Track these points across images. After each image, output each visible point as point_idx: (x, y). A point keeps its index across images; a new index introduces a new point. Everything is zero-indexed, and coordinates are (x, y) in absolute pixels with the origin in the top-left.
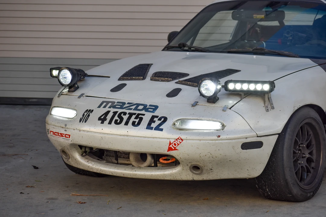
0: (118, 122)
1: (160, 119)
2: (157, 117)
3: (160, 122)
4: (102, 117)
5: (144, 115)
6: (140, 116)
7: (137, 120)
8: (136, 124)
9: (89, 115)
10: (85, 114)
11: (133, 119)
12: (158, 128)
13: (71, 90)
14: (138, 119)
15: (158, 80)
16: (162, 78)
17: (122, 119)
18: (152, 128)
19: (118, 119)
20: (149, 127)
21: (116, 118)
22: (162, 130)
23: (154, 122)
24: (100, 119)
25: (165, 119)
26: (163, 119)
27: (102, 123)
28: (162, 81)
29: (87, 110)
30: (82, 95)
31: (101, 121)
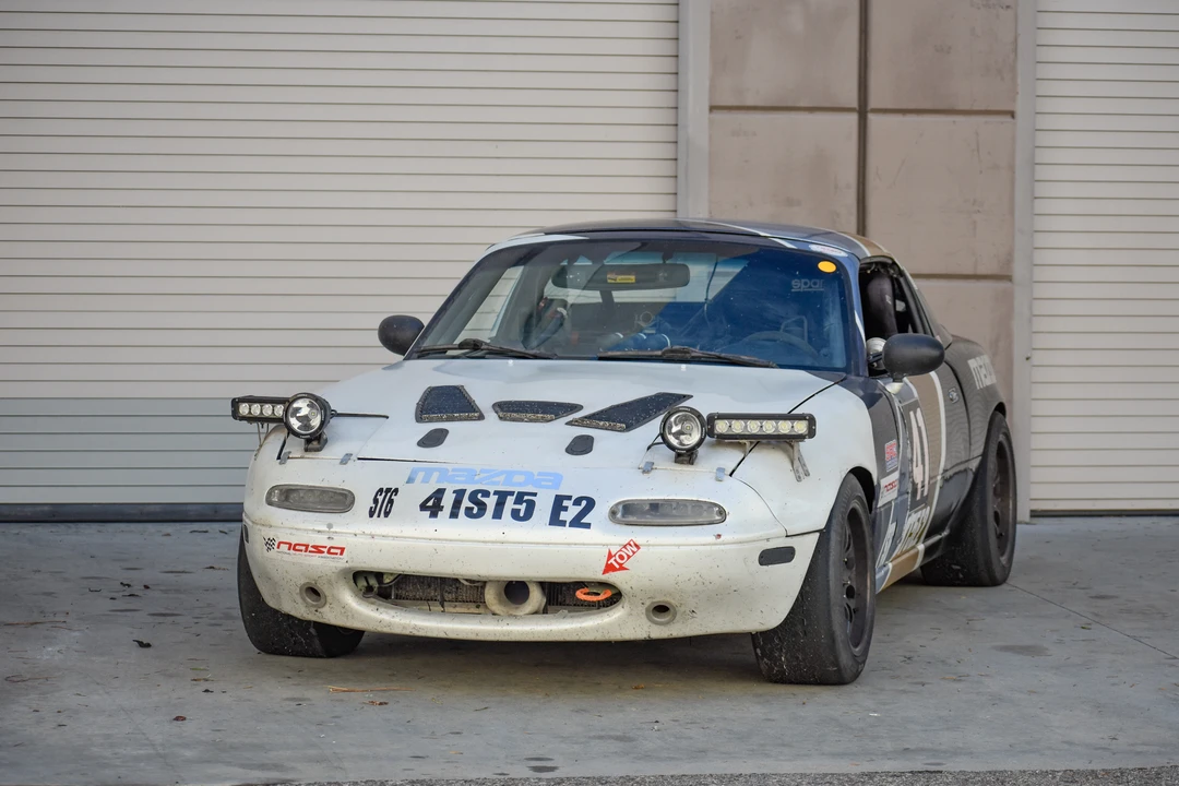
0: (475, 511)
1: (577, 502)
2: (569, 498)
3: (579, 509)
4: (430, 504)
5: (535, 494)
6: (526, 498)
7: (523, 507)
8: (522, 514)
9: (391, 502)
10: (380, 498)
11: (510, 503)
12: (577, 522)
14: (525, 504)
15: (522, 420)
16: (528, 415)
17: (482, 507)
18: (563, 523)
19: (471, 505)
20: (555, 520)
21: (466, 503)
22: (588, 526)
23: (566, 509)
24: (423, 507)
25: (591, 503)
26: (584, 503)
27: (434, 515)
28: (531, 421)
29: (381, 490)
30: (348, 456)
31: (429, 513)
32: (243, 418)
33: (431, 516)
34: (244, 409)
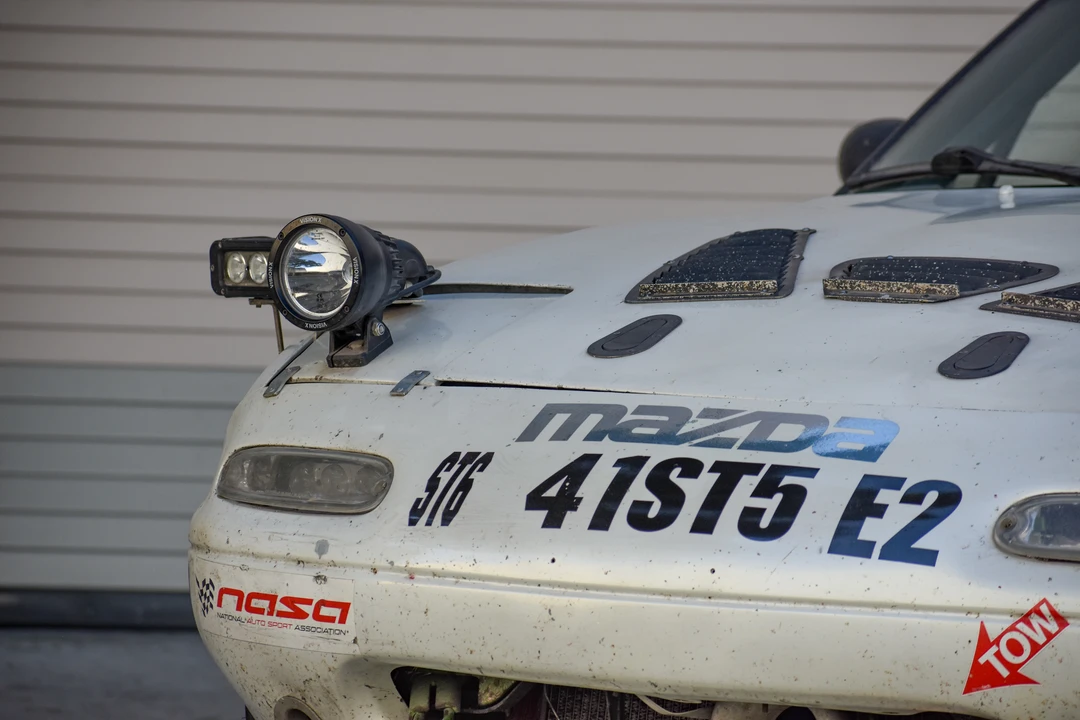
0: (653, 513)
1: (913, 497)
2: (895, 483)
3: (915, 511)
4: (553, 492)
5: (811, 472)
6: (787, 480)
7: (771, 505)
8: (765, 523)
9: (466, 486)
10: (445, 477)
11: (743, 495)
12: (902, 548)
13: (344, 352)
14: (778, 497)
15: (874, 298)
16: (896, 285)
17: (673, 499)
18: (865, 550)
19: (648, 496)
20: (846, 541)
21: (638, 490)
22: (929, 558)
23: (880, 511)
24: (535, 501)
25: (950, 498)
26: (932, 497)
27: (554, 521)
28: (896, 299)
29: (453, 459)
30: (416, 378)
31: (542, 515)
32: (234, 291)
33: (547, 524)
34: (237, 268)
